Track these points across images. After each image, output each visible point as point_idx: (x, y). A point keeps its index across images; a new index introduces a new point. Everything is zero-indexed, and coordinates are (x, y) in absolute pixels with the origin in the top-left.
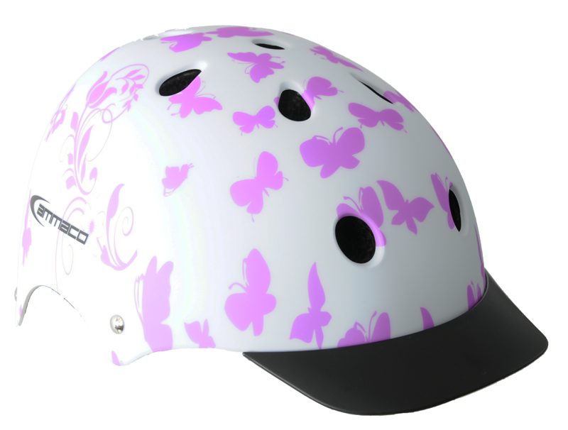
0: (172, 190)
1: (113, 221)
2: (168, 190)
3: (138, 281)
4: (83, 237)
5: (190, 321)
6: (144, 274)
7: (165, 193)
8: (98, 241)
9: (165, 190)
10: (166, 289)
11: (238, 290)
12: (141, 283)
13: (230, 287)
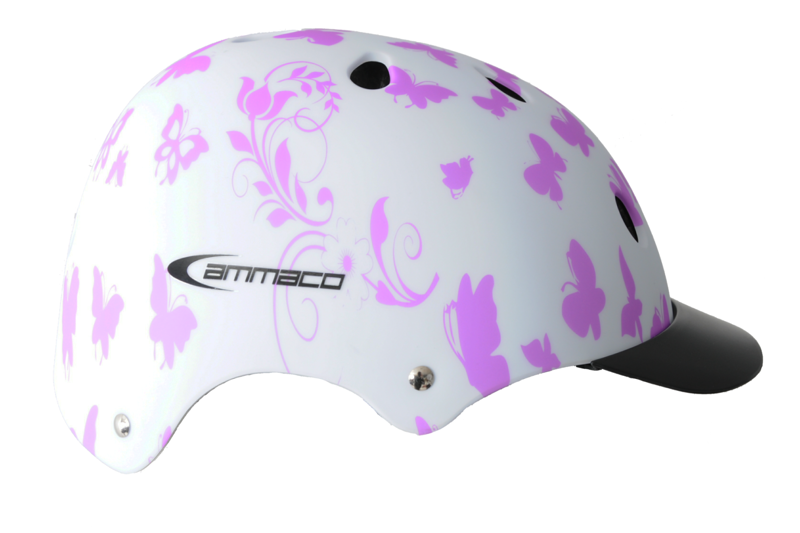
0: (461, 190)
1: (386, 247)
2: (455, 191)
3: (448, 311)
4: (335, 282)
5: (527, 341)
6: (456, 300)
7: (453, 195)
8: (366, 279)
9: (452, 192)
10: (490, 310)
11: (571, 290)
12: (453, 312)
13: (563, 289)
